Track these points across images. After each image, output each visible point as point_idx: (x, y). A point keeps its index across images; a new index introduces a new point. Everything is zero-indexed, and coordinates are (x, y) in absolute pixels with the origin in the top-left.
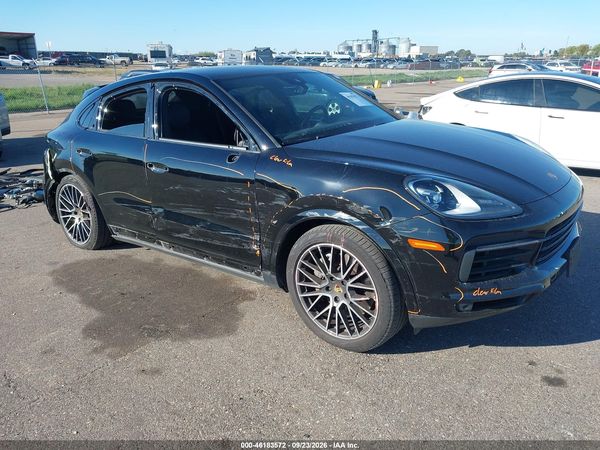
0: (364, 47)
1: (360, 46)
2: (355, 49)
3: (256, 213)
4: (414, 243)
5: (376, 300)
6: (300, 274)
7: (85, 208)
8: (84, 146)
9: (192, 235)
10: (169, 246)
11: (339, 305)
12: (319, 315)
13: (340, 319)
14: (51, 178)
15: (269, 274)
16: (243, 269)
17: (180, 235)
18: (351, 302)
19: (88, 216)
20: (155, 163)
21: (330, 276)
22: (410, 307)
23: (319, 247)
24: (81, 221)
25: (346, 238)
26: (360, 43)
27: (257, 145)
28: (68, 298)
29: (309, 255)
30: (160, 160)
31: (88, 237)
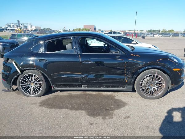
0: (15, 26)
1: (14, 25)
2: (12, 26)
3: (127, 70)
4: (175, 70)
5: (164, 85)
6: (141, 84)
7: (39, 81)
8: (42, 58)
9: (100, 81)
10: (86, 86)
11: (152, 89)
12: (146, 93)
13: (153, 92)
14: (20, 72)
15: (129, 86)
16: (117, 87)
17: (95, 82)
18: (156, 87)
19: (41, 84)
20: (85, 61)
21: (150, 82)
22: (172, 84)
23: (148, 75)
24: (33, 87)
25: (158, 72)
26: (13, 24)
27: (124, 52)
28: (64, 111)
29: (145, 78)
30: (88, 60)
31: (40, 92)
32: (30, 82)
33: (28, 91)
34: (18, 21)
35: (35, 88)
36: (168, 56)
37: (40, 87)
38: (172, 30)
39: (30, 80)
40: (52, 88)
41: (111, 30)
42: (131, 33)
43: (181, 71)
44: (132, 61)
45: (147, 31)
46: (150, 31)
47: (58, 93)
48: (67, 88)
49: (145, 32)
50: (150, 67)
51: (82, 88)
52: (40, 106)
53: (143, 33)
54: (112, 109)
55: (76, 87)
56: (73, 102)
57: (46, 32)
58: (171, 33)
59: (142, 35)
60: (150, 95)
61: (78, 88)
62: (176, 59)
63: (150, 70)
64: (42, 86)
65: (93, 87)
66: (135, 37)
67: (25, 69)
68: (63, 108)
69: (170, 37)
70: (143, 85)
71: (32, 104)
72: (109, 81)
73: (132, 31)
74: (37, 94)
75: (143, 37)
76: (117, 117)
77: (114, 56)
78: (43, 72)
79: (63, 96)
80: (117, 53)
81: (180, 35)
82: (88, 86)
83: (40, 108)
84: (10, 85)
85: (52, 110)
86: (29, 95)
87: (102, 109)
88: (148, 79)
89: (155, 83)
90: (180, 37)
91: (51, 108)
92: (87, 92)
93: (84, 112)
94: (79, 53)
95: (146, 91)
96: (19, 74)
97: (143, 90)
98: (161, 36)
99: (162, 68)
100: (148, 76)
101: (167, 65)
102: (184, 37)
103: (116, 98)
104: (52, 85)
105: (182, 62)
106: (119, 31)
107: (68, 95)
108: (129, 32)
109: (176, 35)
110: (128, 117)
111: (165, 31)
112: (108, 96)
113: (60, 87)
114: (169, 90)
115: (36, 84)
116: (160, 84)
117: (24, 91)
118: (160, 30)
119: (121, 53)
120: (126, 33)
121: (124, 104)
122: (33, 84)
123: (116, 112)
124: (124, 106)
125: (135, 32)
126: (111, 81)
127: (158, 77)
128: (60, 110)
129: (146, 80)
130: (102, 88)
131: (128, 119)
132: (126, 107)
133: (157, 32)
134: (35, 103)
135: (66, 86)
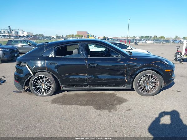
0: (6, 32)
2: (2, 32)
3: (127, 71)
4: (166, 71)
5: (158, 83)
6: (139, 83)
7: (50, 82)
8: (53, 62)
9: (103, 81)
10: (91, 86)
11: (148, 87)
12: (143, 91)
13: (149, 90)
14: (33, 74)
15: (129, 85)
16: (119, 86)
17: (99, 82)
18: (152, 86)
19: (51, 84)
20: (91, 64)
21: (147, 82)
22: (164, 83)
23: (145, 75)
24: (44, 87)
25: (152, 72)
26: (4, 30)
27: (124, 56)
28: (74, 106)
29: (142, 78)
30: (94, 63)
31: (50, 92)
32: (41, 83)
33: (39, 92)
34: (10, 27)
35: (46, 88)
36: (160, 59)
37: (51, 87)
38: (163, 37)
39: (41, 81)
40: (61, 88)
41: (104, 36)
42: (124, 39)
43: (172, 72)
44: (130, 63)
45: (140, 37)
46: (142, 37)
47: (65, 93)
48: (75, 88)
49: (137, 38)
50: (146, 69)
51: (88, 88)
52: (52, 103)
53: (135, 40)
54: (115, 104)
55: (83, 87)
56: (81, 99)
57: (39, 38)
58: (162, 40)
59: (135, 41)
60: (147, 92)
61: (84, 88)
62: (167, 62)
63: (146, 71)
64: (52, 87)
65: (97, 86)
66: (128, 43)
67: (37, 71)
68: (73, 104)
69: (162, 43)
70: (140, 84)
71: (44, 102)
72: (112, 81)
73: (125, 37)
74: (47, 94)
75: (136, 44)
76: (120, 110)
77: (115, 60)
78: (53, 74)
79: (71, 95)
80: (118, 57)
81: (171, 41)
82: (94, 86)
83: (53, 105)
84: (23, 85)
85: (64, 106)
86: (40, 95)
87: (107, 104)
88: (145, 79)
89: (150, 82)
90: (171, 43)
91: (63, 104)
92: (92, 92)
93: (92, 107)
94: (85, 57)
95: (143, 89)
96: (31, 76)
97: (141, 88)
98: (153, 42)
99: (156, 69)
100: (144, 77)
101: (160, 66)
102: (174, 43)
103: (117, 96)
104: (61, 86)
105: (172, 64)
106: (112, 38)
107: (75, 94)
108: (122, 38)
109: (167, 41)
110: (130, 110)
111: (157, 38)
112: (111, 94)
113: (68, 87)
114: (162, 88)
115: (47, 84)
116: (154, 83)
117: (36, 91)
118: (151, 36)
119: (122, 57)
120: (119, 39)
121: (125, 100)
122: (44, 85)
123: (119, 106)
124: (125, 102)
125: (128, 38)
126: (113, 81)
127: (153, 77)
128: (71, 106)
129: (142, 79)
130: (105, 88)
131: (130, 111)
132: (127, 103)
133: (148, 38)
134: (47, 101)
135: (73, 87)
